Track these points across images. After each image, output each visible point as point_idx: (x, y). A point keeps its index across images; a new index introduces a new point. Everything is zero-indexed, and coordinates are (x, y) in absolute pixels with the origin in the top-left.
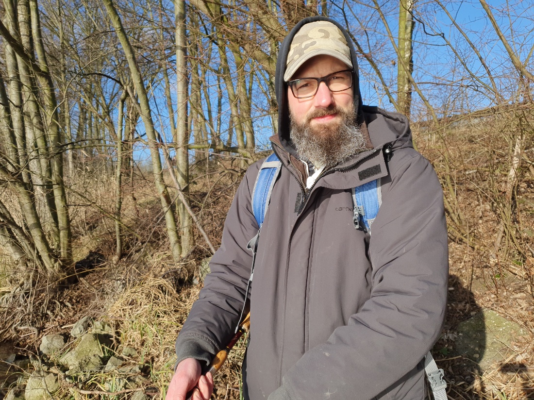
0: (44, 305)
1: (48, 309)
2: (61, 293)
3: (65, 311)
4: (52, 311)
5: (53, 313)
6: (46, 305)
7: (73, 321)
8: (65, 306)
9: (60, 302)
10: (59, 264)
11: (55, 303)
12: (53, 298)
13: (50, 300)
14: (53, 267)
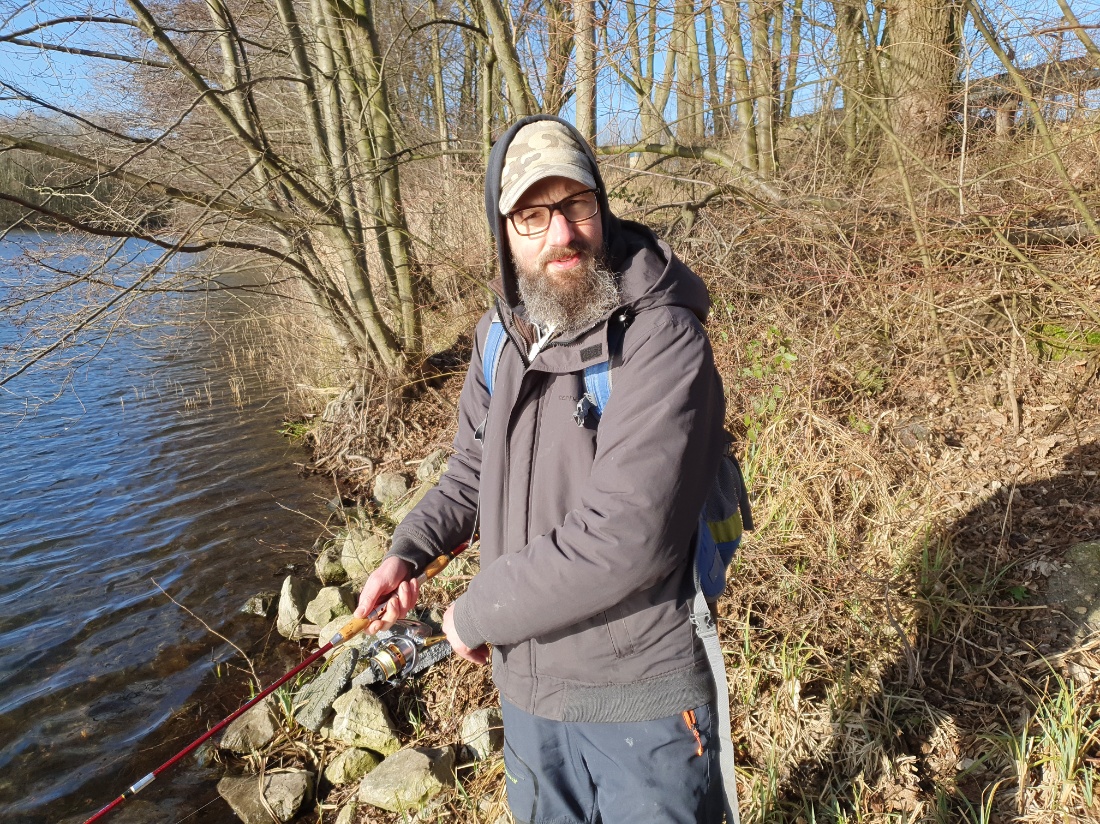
0: (381, 424)
1: (388, 430)
2: (408, 407)
3: (413, 437)
4: (394, 435)
5: (396, 438)
6: (384, 424)
7: (422, 454)
8: (413, 429)
9: (405, 422)
10: (403, 358)
11: (397, 423)
12: (395, 414)
13: (391, 417)
14: (395, 363)
